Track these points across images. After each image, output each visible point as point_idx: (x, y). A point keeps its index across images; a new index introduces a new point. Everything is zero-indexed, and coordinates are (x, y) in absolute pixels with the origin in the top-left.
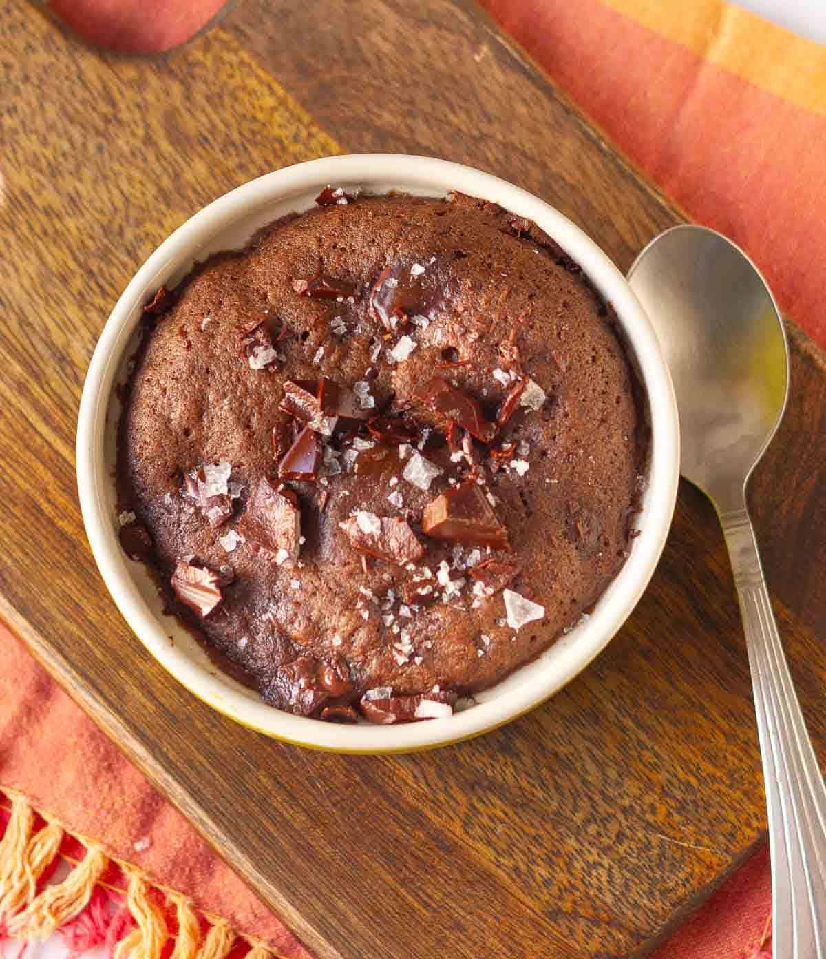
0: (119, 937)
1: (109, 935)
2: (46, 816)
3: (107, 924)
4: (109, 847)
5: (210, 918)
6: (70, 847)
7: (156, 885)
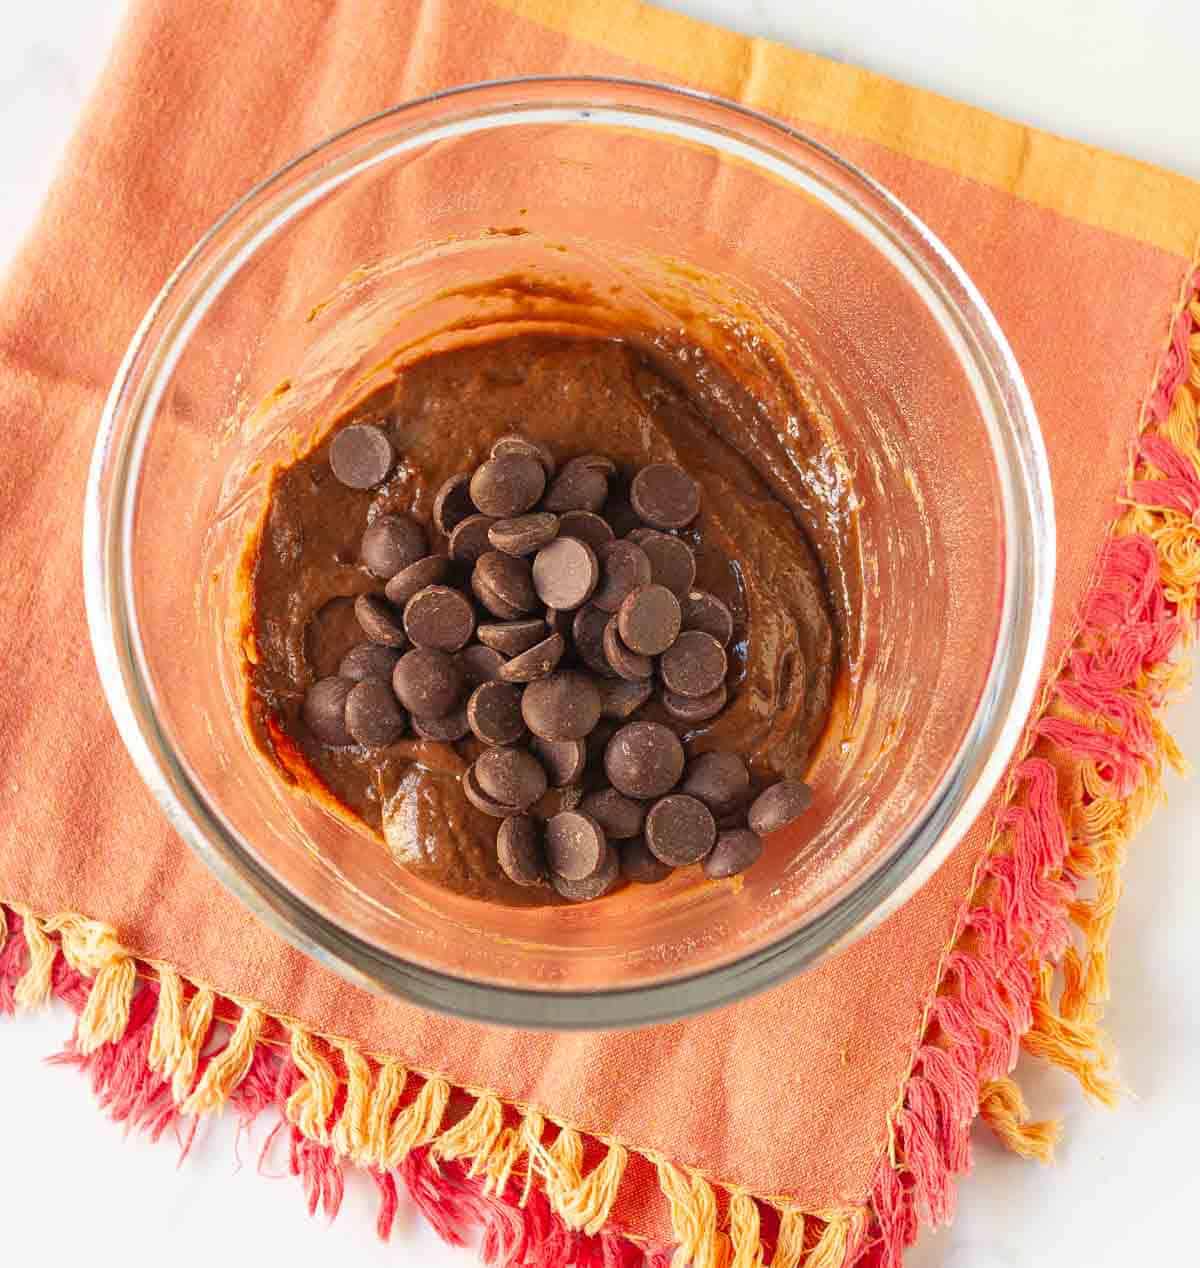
0: (288, 1092)
1: (279, 1091)
2: (195, 981)
3: (274, 1080)
4: (265, 1003)
5: (379, 1060)
6: (225, 1009)
7: (318, 1034)
